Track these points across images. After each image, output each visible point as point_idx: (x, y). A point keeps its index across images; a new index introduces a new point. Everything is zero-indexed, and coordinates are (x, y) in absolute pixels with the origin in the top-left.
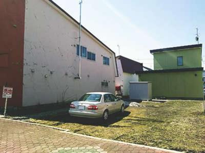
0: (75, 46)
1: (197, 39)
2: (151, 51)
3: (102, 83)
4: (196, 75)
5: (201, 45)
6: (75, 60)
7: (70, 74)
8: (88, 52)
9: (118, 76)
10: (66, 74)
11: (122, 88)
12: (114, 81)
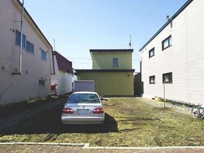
0: (14, 31)
1: (130, 44)
2: (91, 51)
3: (40, 81)
4: (129, 76)
5: (132, 50)
6: (13, 50)
7: (7, 68)
8: (27, 42)
9: (54, 74)
10: (3, 68)
11: (57, 87)
12: (50, 80)
